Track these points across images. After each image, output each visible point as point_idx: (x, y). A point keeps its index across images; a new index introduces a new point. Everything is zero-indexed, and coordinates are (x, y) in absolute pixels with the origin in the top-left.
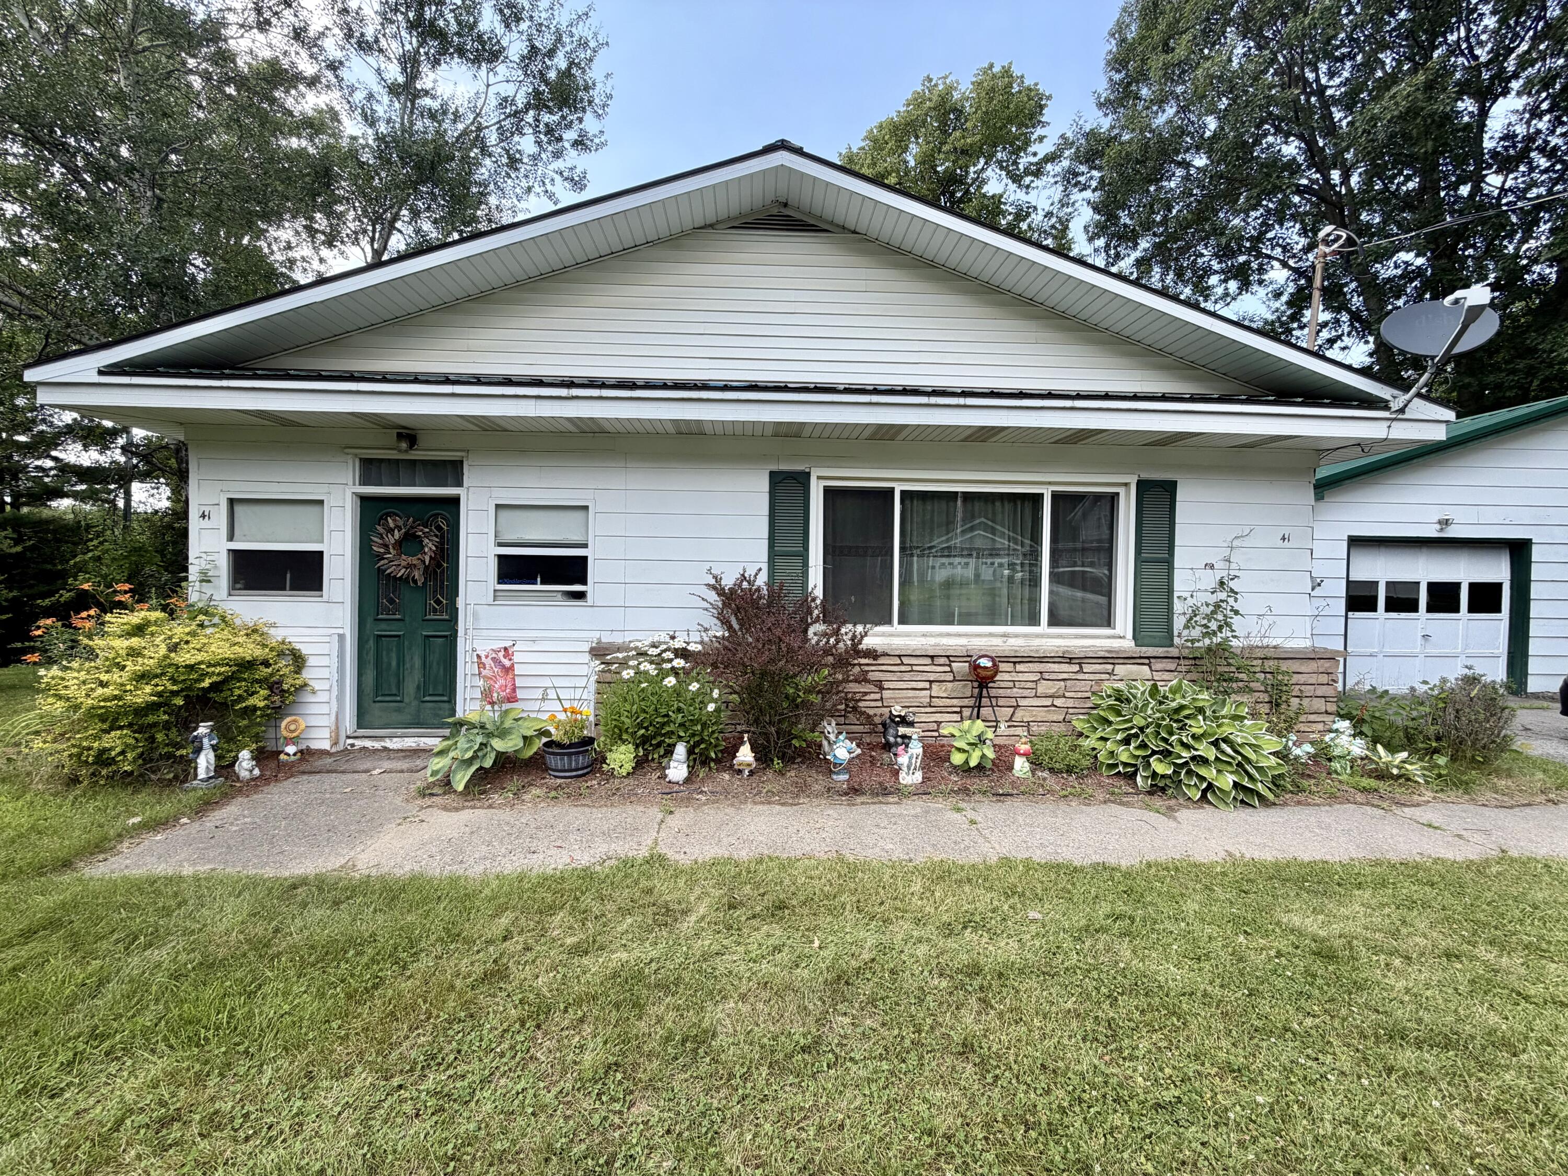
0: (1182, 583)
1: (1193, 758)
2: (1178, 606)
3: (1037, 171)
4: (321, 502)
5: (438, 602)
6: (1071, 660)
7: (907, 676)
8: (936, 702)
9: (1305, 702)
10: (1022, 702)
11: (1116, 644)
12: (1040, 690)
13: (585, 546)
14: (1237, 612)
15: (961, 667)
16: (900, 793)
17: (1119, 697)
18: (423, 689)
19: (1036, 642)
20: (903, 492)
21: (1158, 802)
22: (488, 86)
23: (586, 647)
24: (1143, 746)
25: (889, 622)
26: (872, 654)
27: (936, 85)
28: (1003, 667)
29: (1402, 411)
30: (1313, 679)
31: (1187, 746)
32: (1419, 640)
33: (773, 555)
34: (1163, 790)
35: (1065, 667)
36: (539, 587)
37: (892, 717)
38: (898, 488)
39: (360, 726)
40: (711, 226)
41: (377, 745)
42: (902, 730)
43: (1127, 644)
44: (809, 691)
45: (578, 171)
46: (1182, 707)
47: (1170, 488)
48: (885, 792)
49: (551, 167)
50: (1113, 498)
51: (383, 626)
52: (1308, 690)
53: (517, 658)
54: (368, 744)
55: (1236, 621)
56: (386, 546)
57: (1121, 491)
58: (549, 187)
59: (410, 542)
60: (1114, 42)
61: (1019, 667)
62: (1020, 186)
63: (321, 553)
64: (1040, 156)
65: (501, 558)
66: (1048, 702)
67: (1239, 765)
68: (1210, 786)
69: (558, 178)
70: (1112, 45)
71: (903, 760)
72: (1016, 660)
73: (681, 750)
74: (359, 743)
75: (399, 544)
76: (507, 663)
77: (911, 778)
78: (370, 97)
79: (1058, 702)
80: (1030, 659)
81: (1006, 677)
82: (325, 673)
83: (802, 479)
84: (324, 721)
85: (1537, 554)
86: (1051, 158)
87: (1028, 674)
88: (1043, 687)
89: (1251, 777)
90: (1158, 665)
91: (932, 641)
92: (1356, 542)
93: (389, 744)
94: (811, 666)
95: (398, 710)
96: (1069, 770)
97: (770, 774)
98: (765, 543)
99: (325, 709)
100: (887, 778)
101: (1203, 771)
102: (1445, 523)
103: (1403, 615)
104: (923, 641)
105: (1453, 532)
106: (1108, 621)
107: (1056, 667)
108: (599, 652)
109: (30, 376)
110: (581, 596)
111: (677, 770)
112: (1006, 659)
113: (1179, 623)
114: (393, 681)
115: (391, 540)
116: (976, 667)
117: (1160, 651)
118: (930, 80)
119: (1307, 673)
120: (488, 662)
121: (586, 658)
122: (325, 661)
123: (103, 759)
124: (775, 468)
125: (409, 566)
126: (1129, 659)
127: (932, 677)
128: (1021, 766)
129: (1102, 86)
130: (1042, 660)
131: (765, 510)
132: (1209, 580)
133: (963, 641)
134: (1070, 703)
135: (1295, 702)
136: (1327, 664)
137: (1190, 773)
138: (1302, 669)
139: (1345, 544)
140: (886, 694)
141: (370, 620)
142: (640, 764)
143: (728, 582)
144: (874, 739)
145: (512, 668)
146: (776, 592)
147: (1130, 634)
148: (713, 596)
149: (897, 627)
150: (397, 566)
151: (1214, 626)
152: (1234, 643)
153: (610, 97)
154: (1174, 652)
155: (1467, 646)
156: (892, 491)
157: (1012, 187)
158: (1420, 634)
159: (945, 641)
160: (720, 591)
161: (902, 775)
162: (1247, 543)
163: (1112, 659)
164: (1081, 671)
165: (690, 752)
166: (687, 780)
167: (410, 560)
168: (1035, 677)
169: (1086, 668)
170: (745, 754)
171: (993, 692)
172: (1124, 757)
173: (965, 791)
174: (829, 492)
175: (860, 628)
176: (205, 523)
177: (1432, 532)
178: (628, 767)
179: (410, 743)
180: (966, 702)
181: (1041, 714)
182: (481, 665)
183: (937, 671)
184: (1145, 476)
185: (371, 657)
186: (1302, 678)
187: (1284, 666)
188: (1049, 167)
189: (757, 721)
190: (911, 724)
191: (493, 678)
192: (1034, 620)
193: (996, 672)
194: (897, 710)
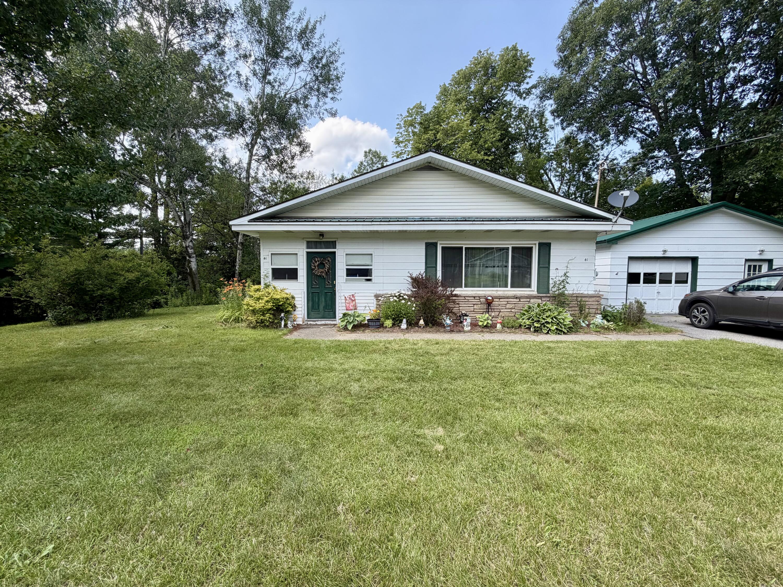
0: (553, 274)
1: (546, 322)
2: (551, 282)
3: (528, 92)
4: (297, 254)
5: (329, 282)
6: (517, 298)
7: (467, 303)
8: (475, 310)
9: (590, 310)
10: (502, 310)
11: (531, 293)
12: (507, 307)
13: (371, 265)
14: (568, 283)
15: (483, 300)
16: (465, 332)
17: (530, 308)
18: (325, 308)
19: (506, 293)
20: (466, 248)
21: (536, 334)
22: (296, 73)
23: (373, 295)
24: (533, 320)
25: (461, 287)
26: (456, 295)
27: (483, 54)
28: (495, 300)
29: (616, 222)
30: (593, 303)
31: (544, 319)
32: (656, 294)
33: (427, 267)
34: (538, 331)
35: (515, 300)
36: (358, 278)
37: (462, 314)
38: (464, 247)
39: (308, 318)
40: (408, 170)
41: (314, 323)
42: (465, 318)
43: (535, 293)
44: (439, 305)
45: (334, 110)
46: (545, 309)
47: (549, 245)
48: (460, 331)
49: (322, 108)
50: (531, 249)
51: (314, 289)
52: (591, 307)
53: (356, 298)
54: (312, 323)
55: (567, 286)
56: (315, 266)
57: (534, 246)
58: (321, 116)
59: (322, 265)
60: (560, 40)
61: (501, 300)
62: (521, 98)
63: (297, 269)
64: (530, 85)
65: (347, 269)
66: (510, 310)
67: (558, 324)
68: (550, 329)
69: (325, 112)
70: (560, 42)
71: (465, 323)
72: (500, 298)
73: (404, 321)
74: (309, 323)
75: (318, 266)
76: (353, 299)
77: (466, 329)
78: (247, 79)
79: (513, 310)
80: (504, 298)
81: (497, 303)
82: (300, 303)
83: (435, 245)
84: (300, 316)
85: (700, 262)
86: (535, 87)
87: (503, 301)
88: (508, 306)
89: (561, 327)
90: (544, 299)
91: (475, 292)
92: (631, 259)
93: (317, 323)
94: (440, 298)
95: (318, 314)
96: (513, 327)
97: (428, 327)
98: (424, 264)
99: (300, 312)
100: (461, 329)
101: (548, 326)
102: (665, 251)
103: (650, 285)
104: (472, 292)
105: (667, 255)
106: (529, 286)
107: (512, 300)
108: (377, 297)
109: (231, 223)
110: (370, 280)
111: (404, 326)
112: (496, 297)
113: (551, 286)
114: (317, 305)
115: (316, 264)
116: (487, 299)
117: (544, 295)
118: (481, 52)
119: (591, 302)
120: (348, 299)
121: (373, 298)
122: (300, 299)
123: (262, 322)
124: (427, 241)
125: (321, 272)
126: (535, 297)
127: (474, 303)
128: (499, 326)
129: (556, 58)
130: (508, 298)
131: (424, 254)
132: (561, 273)
133: (484, 292)
134: (516, 311)
135: (587, 310)
136: (597, 299)
137: (545, 326)
138: (590, 300)
139: (627, 259)
140: (461, 308)
141: (310, 288)
142: (394, 325)
143: (414, 276)
144: (457, 321)
145: (355, 300)
146: (428, 279)
147: (536, 290)
148: (410, 280)
149: (464, 288)
150: (318, 272)
151: (561, 287)
152: (566, 292)
153: (344, 73)
154: (549, 295)
155: (674, 296)
156: (462, 248)
157: (518, 98)
158: (656, 292)
159: (478, 292)
160: (412, 278)
161: (465, 328)
162: (573, 261)
163: (530, 297)
164: (520, 301)
165: (407, 322)
166: (406, 329)
167: (322, 270)
168: (506, 303)
169: (521, 300)
170: (422, 322)
171: (492, 308)
172: (528, 323)
173: (482, 331)
174: (443, 248)
175: (453, 289)
176: (265, 261)
177: (660, 254)
178: (391, 325)
179: (323, 322)
180: (485, 310)
181: (507, 314)
182: (346, 299)
183: (475, 301)
184: (541, 241)
185: (310, 298)
186: (590, 303)
187: (584, 299)
188: (534, 90)
189: (425, 313)
190: (468, 316)
191: (349, 303)
192: (506, 286)
193: (493, 301)
194: (463, 312)
